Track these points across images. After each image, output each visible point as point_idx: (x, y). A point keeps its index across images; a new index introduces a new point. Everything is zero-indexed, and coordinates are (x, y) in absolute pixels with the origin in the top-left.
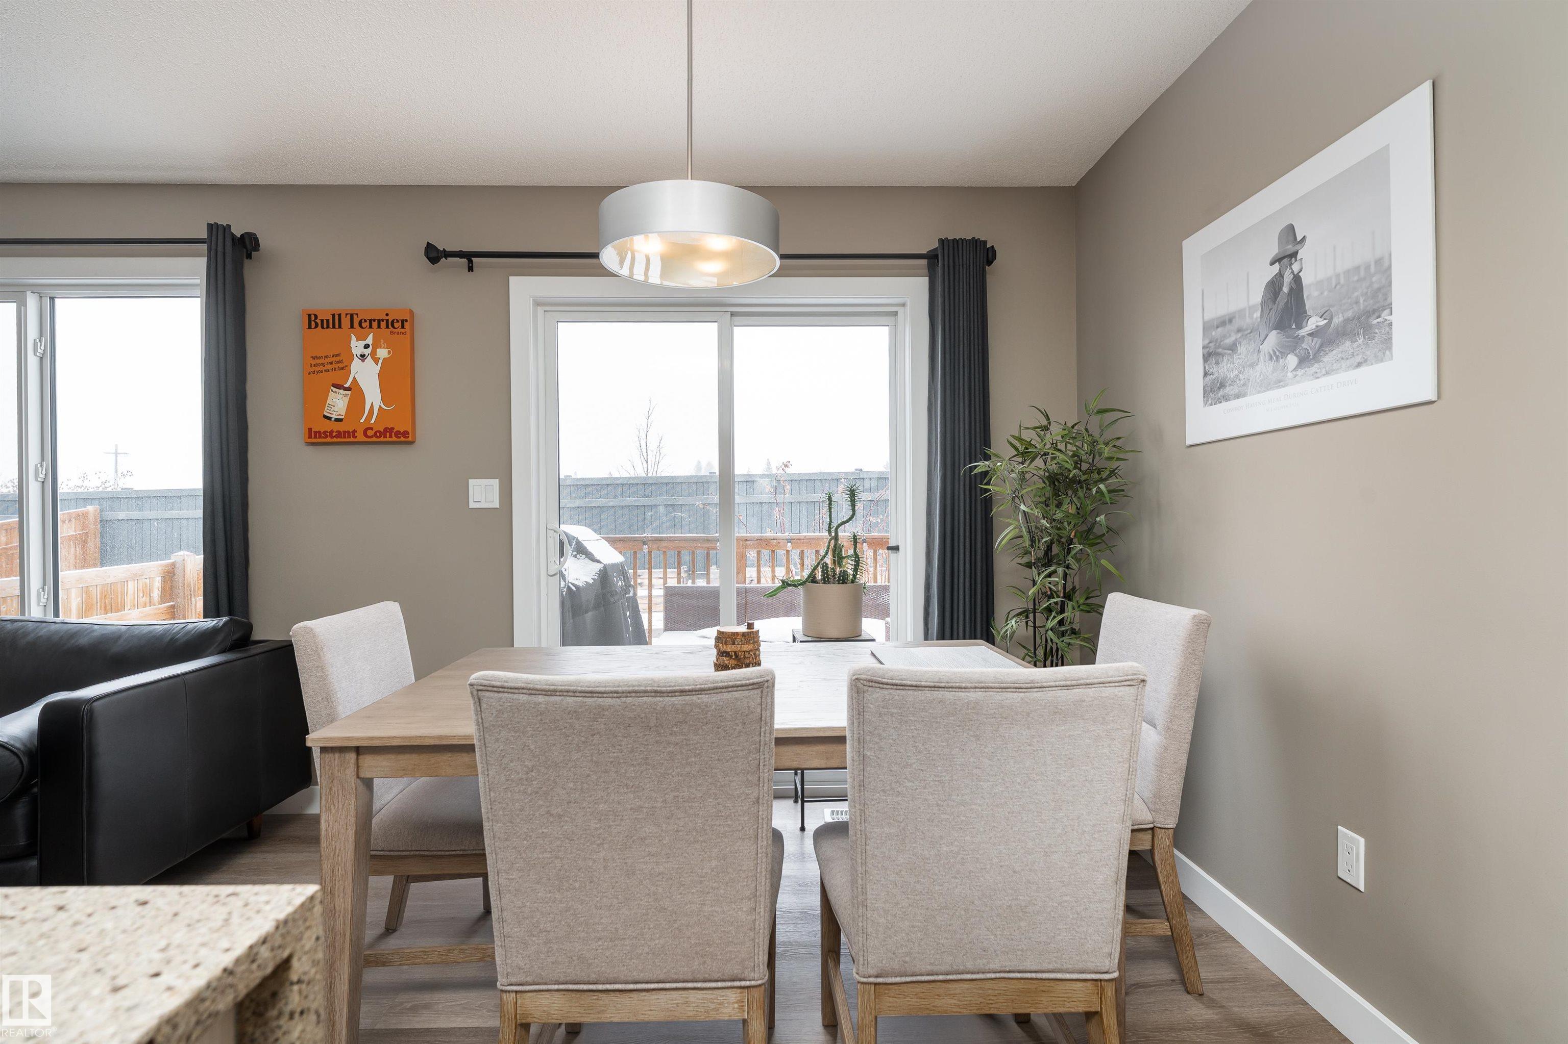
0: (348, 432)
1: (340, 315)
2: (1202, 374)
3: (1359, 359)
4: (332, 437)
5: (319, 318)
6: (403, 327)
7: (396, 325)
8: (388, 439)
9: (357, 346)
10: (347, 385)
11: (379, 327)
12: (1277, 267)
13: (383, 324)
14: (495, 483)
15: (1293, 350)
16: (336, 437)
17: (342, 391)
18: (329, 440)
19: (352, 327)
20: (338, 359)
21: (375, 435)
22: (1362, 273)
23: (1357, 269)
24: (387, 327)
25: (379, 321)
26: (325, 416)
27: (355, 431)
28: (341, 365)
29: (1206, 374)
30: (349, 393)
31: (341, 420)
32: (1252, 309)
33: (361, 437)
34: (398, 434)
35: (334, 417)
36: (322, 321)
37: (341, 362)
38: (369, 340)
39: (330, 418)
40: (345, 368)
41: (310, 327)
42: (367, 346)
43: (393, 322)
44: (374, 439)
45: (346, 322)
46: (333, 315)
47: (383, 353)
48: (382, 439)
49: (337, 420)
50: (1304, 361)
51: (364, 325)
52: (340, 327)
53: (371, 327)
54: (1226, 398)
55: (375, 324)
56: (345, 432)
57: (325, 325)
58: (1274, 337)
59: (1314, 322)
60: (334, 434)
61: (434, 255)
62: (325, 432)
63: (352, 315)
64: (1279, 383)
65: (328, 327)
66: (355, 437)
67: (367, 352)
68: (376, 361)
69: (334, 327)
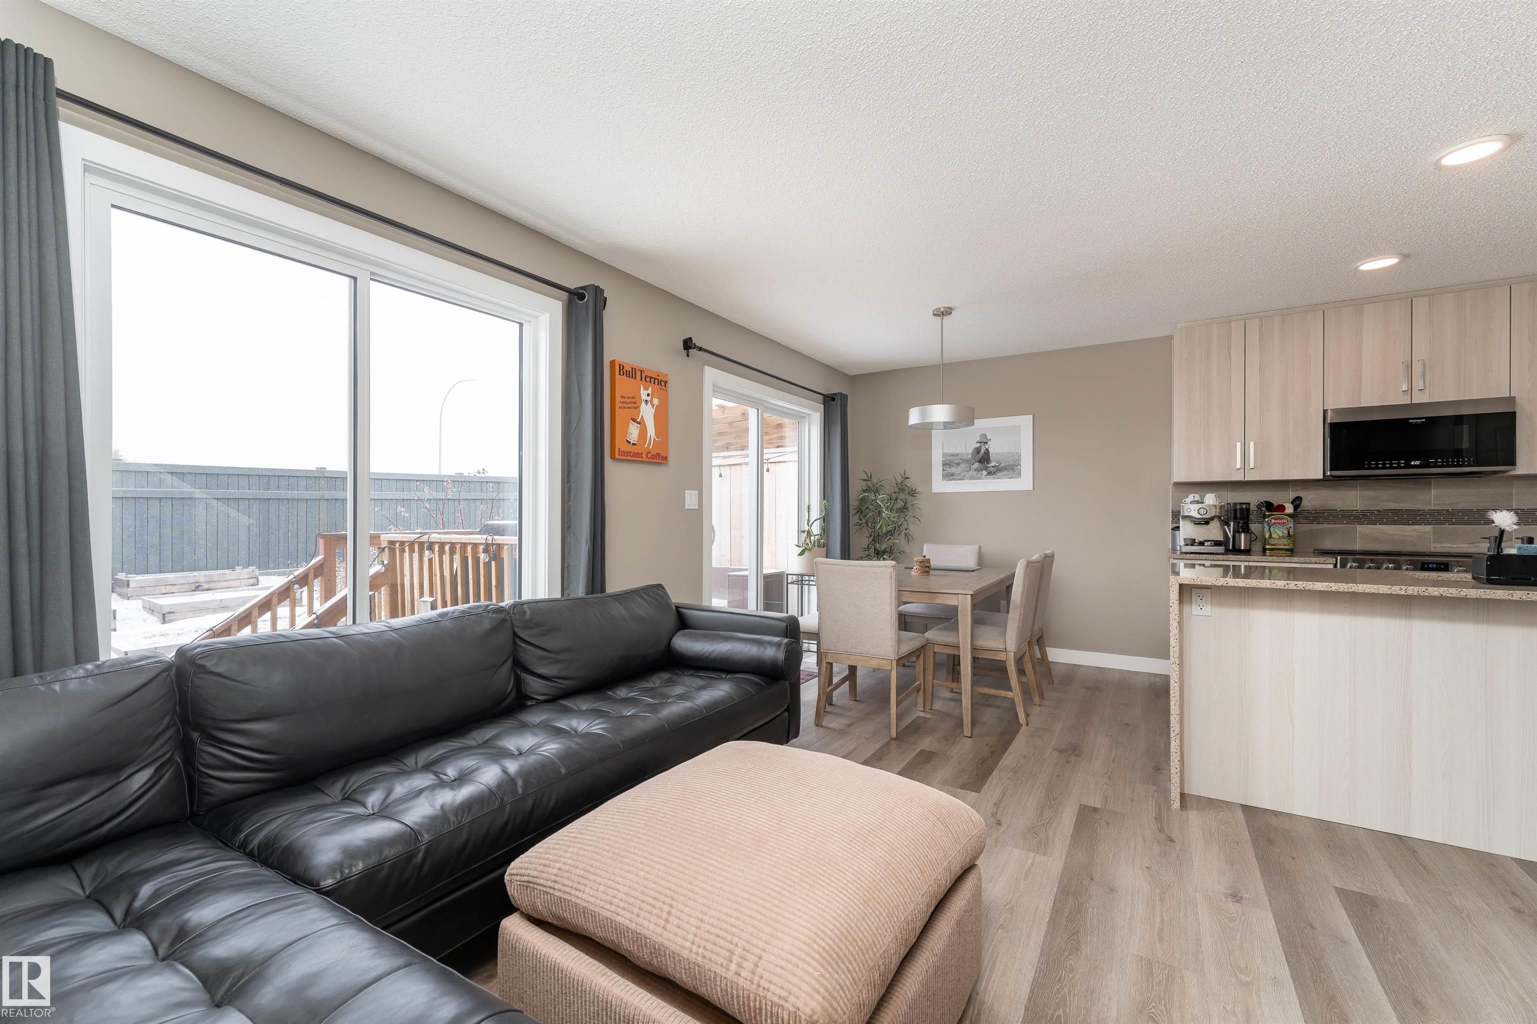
0: (639, 454)
1: (635, 369)
2: (942, 469)
3: (1010, 476)
4: (631, 456)
5: (625, 368)
6: (666, 387)
7: (663, 385)
8: (657, 461)
9: (644, 394)
10: (638, 420)
11: (655, 383)
12: (979, 444)
13: (657, 382)
14: (696, 492)
15: (985, 470)
16: (633, 456)
17: (636, 424)
18: (629, 458)
19: (641, 379)
20: (634, 400)
21: (651, 458)
22: (1011, 455)
23: (1010, 453)
24: (659, 385)
25: (655, 380)
26: (627, 440)
27: (642, 453)
28: (635, 405)
29: (944, 470)
30: (639, 425)
31: (635, 445)
32: (967, 454)
33: (645, 459)
34: (662, 458)
35: (632, 442)
36: (626, 371)
37: (635, 403)
38: (650, 391)
39: (629, 442)
40: (637, 408)
41: (620, 374)
42: (648, 395)
43: (661, 382)
44: (652, 461)
45: (638, 374)
46: (632, 369)
47: (656, 401)
48: (655, 460)
49: (633, 444)
50: (989, 474)
51: (648, 380)
52: (635, 378)
53: (651, 382)
54: (955, 480)
55: (653, 381)
56: (637, 454)
57: (627, 374)
58: (977, 465)
59: (993, 464)
60: (632, 454)
61: (688, 344)
62: (627, 452)
63: (641, 371)
64: (979, 478)
65: (629, 376)
66: (642, 458)
67: (649, 399)
68: (653, 405)
69: (632, 377)
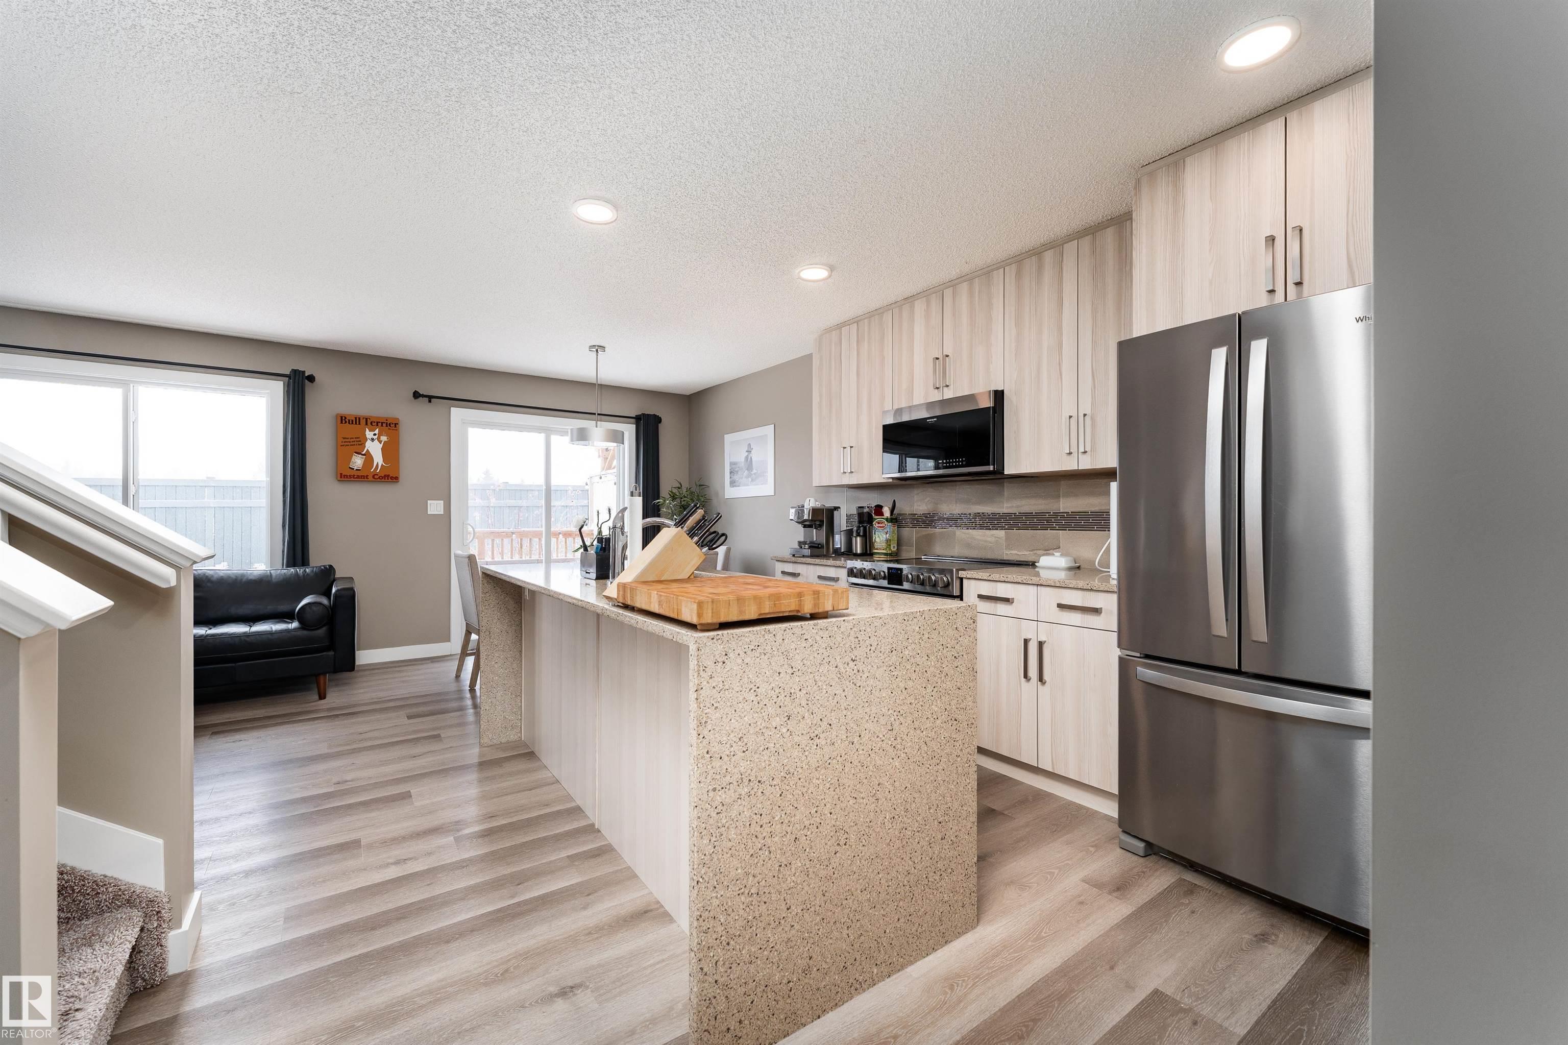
0: (364, 476)
1: (359, 418)
2: (729, 478)
4: (354, 478)
5: (347, 418)
6: (395, 427)
7: (392, 425)
8: (386, 480)
9: (369, 434)
10: (363, 453)
11: (382, 426)
12: (747, 454)
13: (384, 425)
14: (441, 502)
15: (750, 477)
16: (356, 478)
17: (360, 456)
18: (352, 479)
19: (367, 424)
20: (358, 440)
21: (379, 478)
23: (762, 461)
24: (387, 426)
25: (382, 423)
26: (350, 468)
27: (367, 476)
28: (360, 443)
30: (364, 457)
31: (360, 470)
33: (370, 478)
34: (392, 478)
35: (355, 468)
36: (349, 420)
37: (360, 441)
38: (377, 432)
39: (353, 469)
40: (363, 445)
41: (342, 423)
42: (375, 435)
43: (390, 424)
44: (379, 480)
45: (363, 422)
46: (356, 418)
47: (384, 438)
48: (383, 479)
49: (357, 470)
51: (373, 424)
52: (359, 424)
53: (377, 425)
54: (734, 486)
55: (380, 424)
56: (361, 476)
57: (351, 422)
58: (746, 472)
59: (754, 471)
60: (355, 476)
61: (416, 395)
62: (350, 476)
63: (366, 419)
65: (352, 423)
67: (375, 437)
68: (380, 442)
69: (356, 424)
